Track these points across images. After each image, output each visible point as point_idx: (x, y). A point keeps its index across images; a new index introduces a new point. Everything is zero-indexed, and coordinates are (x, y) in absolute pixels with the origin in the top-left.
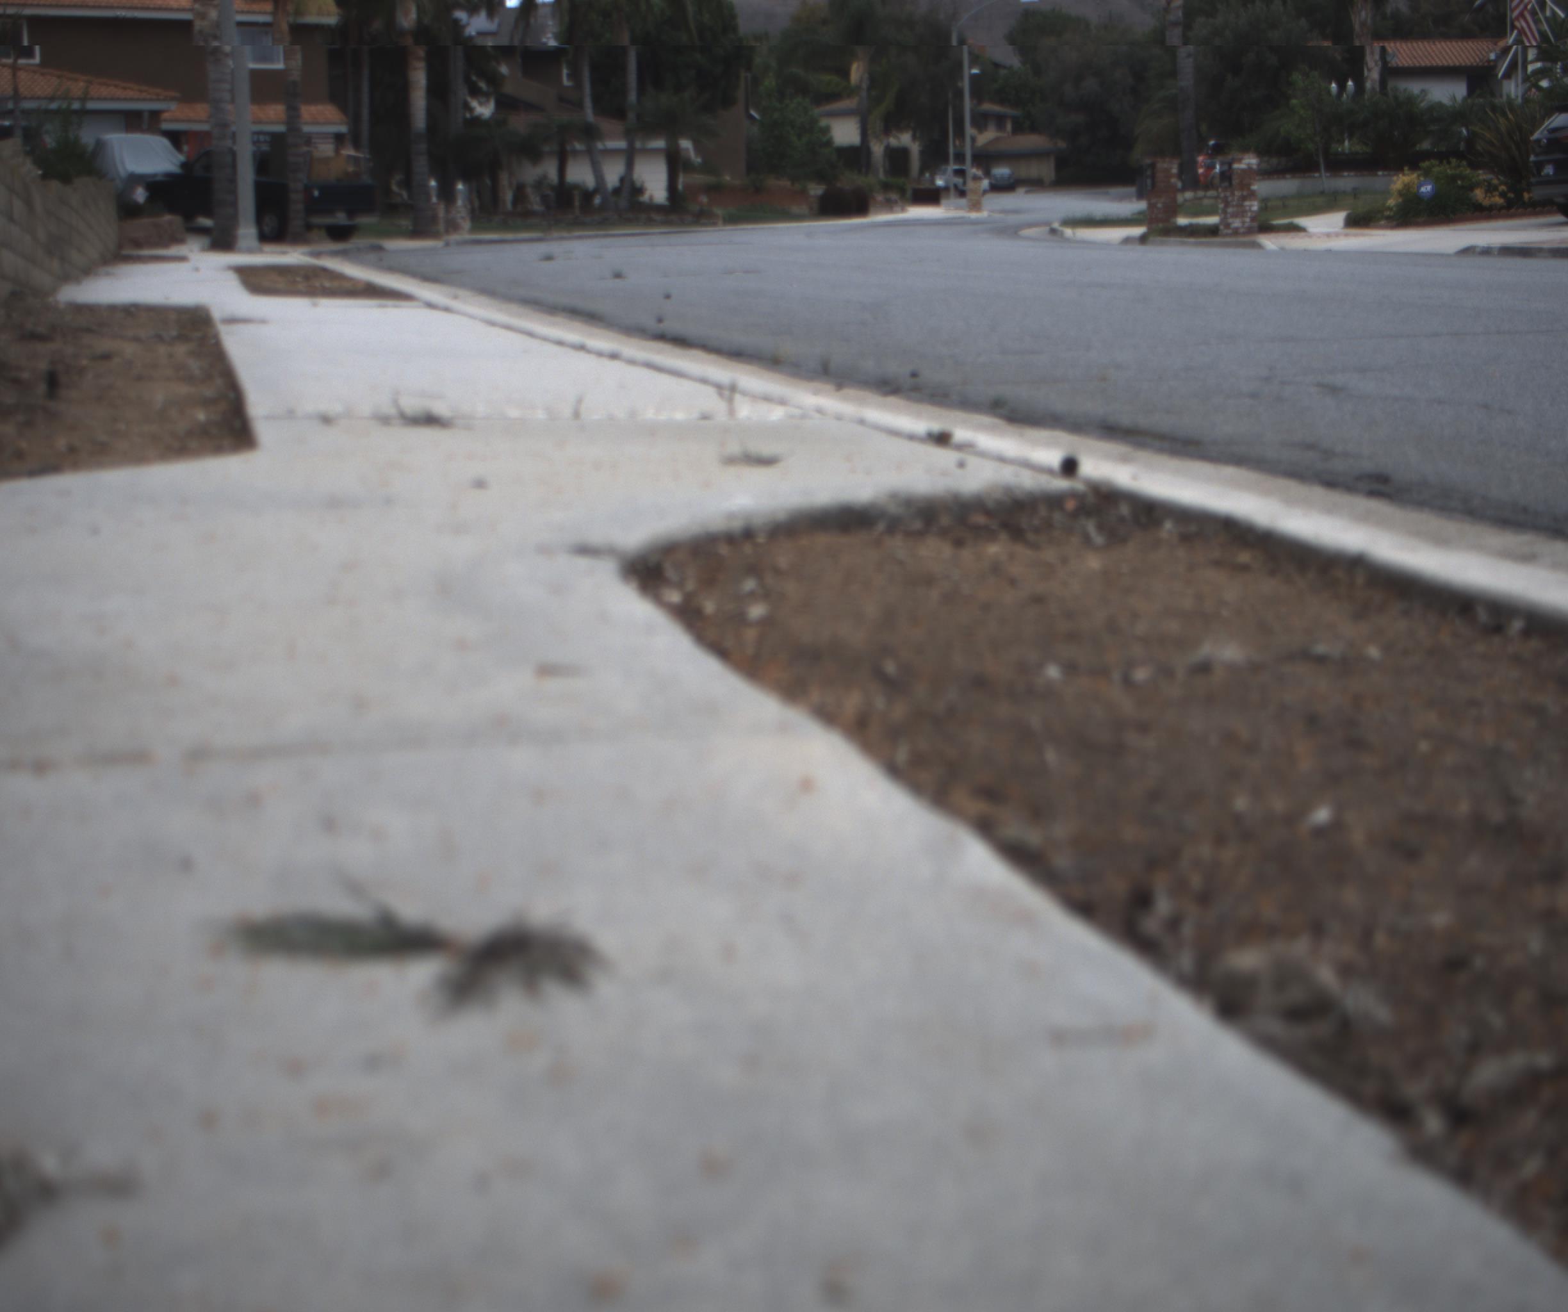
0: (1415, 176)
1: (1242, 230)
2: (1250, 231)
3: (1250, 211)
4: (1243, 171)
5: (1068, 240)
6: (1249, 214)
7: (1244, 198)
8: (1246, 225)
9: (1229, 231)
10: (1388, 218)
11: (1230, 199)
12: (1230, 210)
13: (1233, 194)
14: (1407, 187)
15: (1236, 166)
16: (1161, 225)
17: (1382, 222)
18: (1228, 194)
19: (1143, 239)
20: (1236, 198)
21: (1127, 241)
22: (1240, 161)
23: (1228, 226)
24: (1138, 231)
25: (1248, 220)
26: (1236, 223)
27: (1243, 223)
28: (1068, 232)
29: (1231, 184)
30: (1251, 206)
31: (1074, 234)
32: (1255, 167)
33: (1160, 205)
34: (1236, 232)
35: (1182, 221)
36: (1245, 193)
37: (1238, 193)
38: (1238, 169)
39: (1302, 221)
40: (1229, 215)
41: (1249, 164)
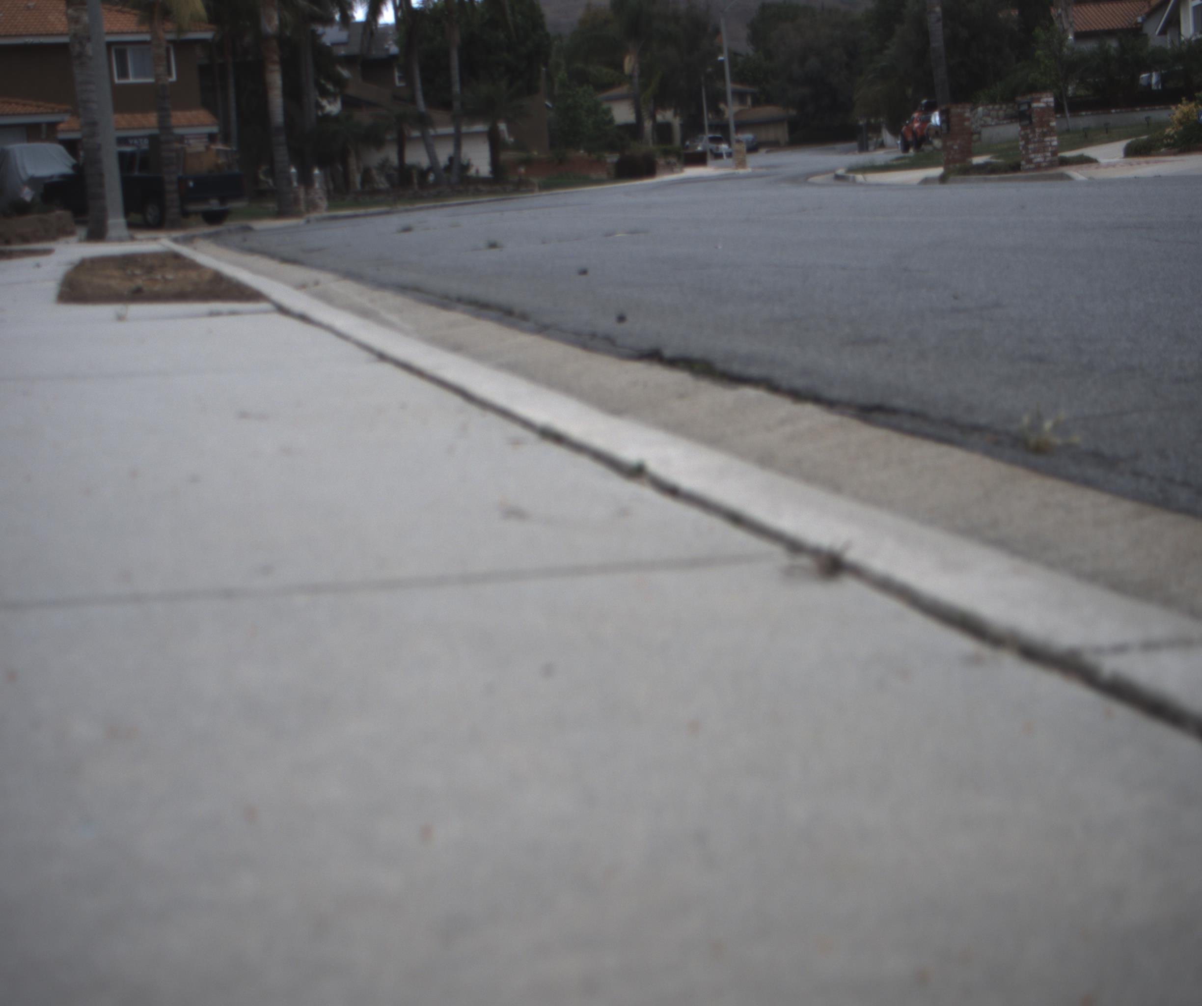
0: (1193, 104)
1: (1044, 164)
2: (1051, 165)
3: (1051, 145)
4: (1042, 108)
5: (861, 184)
6: (1050, 149)
7: (1044, 135)
8: (1048, 159)
9: (1032, 166)
10: (1167, 146)
11: (1031, 136)
12: (1031, 146)
13: (1033, 132)
14: (1186, 116)
15: (1035, 105)
16: (958, 165)
17: (1163, 150)
18: (1029, 131)
19: (943, 179)
20: (1037, 135)
21: (926, 181)
22: (1038, 100)
23: (1030, 161)
24: (938, 171)
25: (1049, 154)
26: (1038, 158)
27: (1045, 157)
28: (860, 177)
29: (1031, 122)
30: (1051, 142)
31: (865, 178)
32: (1052, 105)
33: (956, 147)
34: (1038, 167)
35: (978, 160)
36: (1045, 130)
37: (1038, 130)
38: (1038, 107)
39: (1090, 152)
40: (1030, 151)
41: (1047, 103)
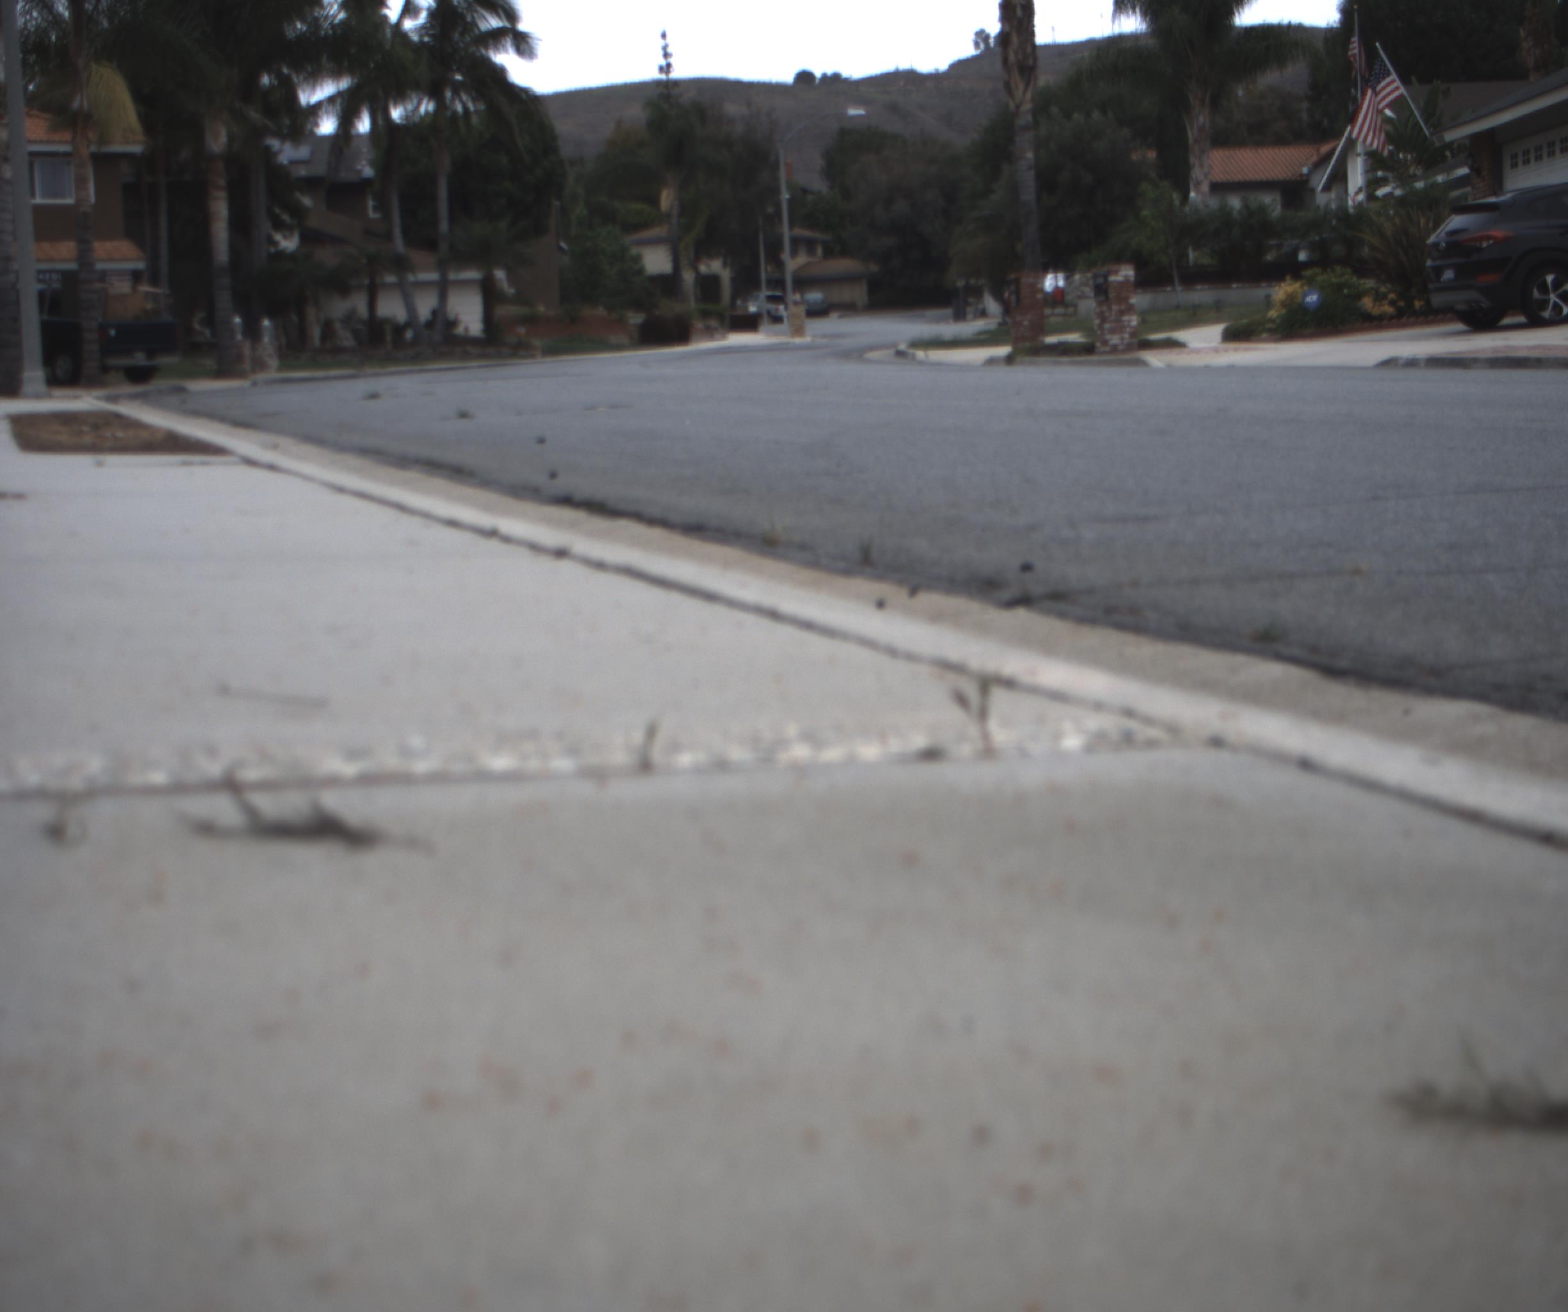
0: (1297, 285)
1: (1121, 347)
2: (1129, 348)
3: (1129, 326)
4: (1120, 283)
5: (921, 363)
6: (1128, 330)
7: (1122, 313)
8: (1126, 341)
9: (1107, 349)
10: (1270, 331)
11: (1107, 314)
12: (1107, 326)
13: (1110, 309)
14: (1291, 297)
15: (1112, 278)
16: (1027, 344)
17: (1265, 335)
18: (1104, 308)
19: (1009, 360)
20: (1113, 313)
21: (991, 361)
22: (1116, 272)
23: (1105, 343)
24: (1003, 351)
25: (1127, 336)
26: (1115, 340)
27: (1122, 339)
28: (920, 354)
29: (1107, 298)
30: (1129, 321)
31: (926, 356)
32: (1132, 279)
33: (1026, 323)
34: (1114, 350)
35: (1051, 339)
36: (1123, 307)
37: (1115, 308)
38: (1115, 281)
39: (1181, 335)
40: (1106, 332)
41: (1126, 276)
